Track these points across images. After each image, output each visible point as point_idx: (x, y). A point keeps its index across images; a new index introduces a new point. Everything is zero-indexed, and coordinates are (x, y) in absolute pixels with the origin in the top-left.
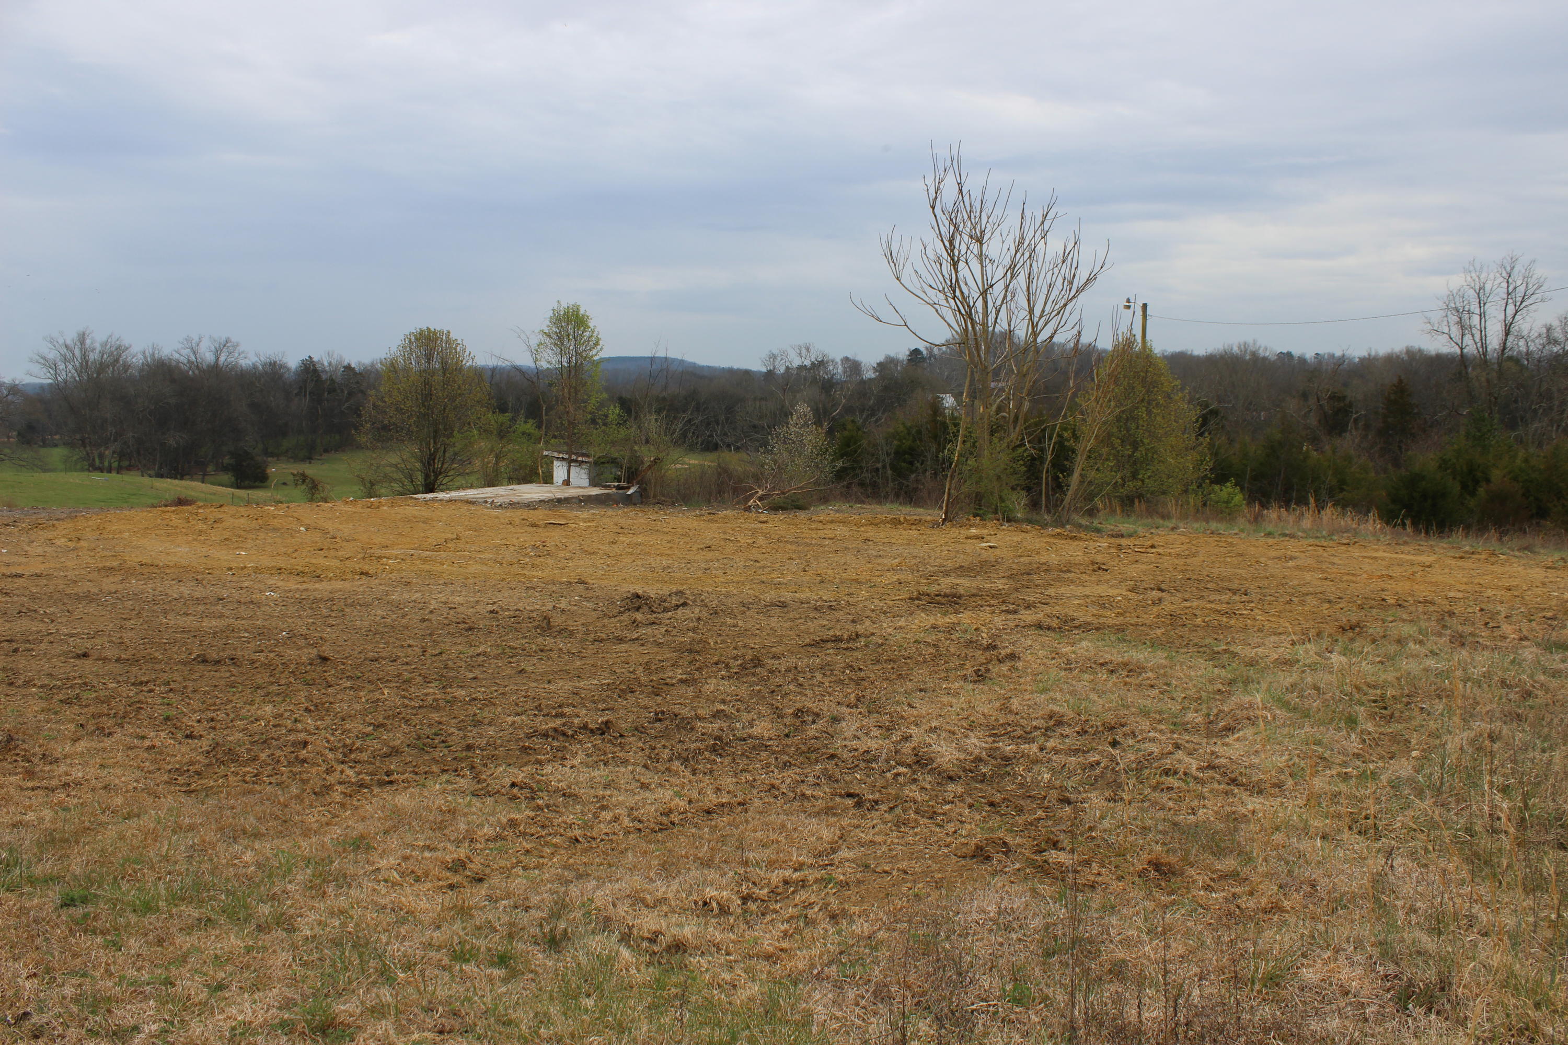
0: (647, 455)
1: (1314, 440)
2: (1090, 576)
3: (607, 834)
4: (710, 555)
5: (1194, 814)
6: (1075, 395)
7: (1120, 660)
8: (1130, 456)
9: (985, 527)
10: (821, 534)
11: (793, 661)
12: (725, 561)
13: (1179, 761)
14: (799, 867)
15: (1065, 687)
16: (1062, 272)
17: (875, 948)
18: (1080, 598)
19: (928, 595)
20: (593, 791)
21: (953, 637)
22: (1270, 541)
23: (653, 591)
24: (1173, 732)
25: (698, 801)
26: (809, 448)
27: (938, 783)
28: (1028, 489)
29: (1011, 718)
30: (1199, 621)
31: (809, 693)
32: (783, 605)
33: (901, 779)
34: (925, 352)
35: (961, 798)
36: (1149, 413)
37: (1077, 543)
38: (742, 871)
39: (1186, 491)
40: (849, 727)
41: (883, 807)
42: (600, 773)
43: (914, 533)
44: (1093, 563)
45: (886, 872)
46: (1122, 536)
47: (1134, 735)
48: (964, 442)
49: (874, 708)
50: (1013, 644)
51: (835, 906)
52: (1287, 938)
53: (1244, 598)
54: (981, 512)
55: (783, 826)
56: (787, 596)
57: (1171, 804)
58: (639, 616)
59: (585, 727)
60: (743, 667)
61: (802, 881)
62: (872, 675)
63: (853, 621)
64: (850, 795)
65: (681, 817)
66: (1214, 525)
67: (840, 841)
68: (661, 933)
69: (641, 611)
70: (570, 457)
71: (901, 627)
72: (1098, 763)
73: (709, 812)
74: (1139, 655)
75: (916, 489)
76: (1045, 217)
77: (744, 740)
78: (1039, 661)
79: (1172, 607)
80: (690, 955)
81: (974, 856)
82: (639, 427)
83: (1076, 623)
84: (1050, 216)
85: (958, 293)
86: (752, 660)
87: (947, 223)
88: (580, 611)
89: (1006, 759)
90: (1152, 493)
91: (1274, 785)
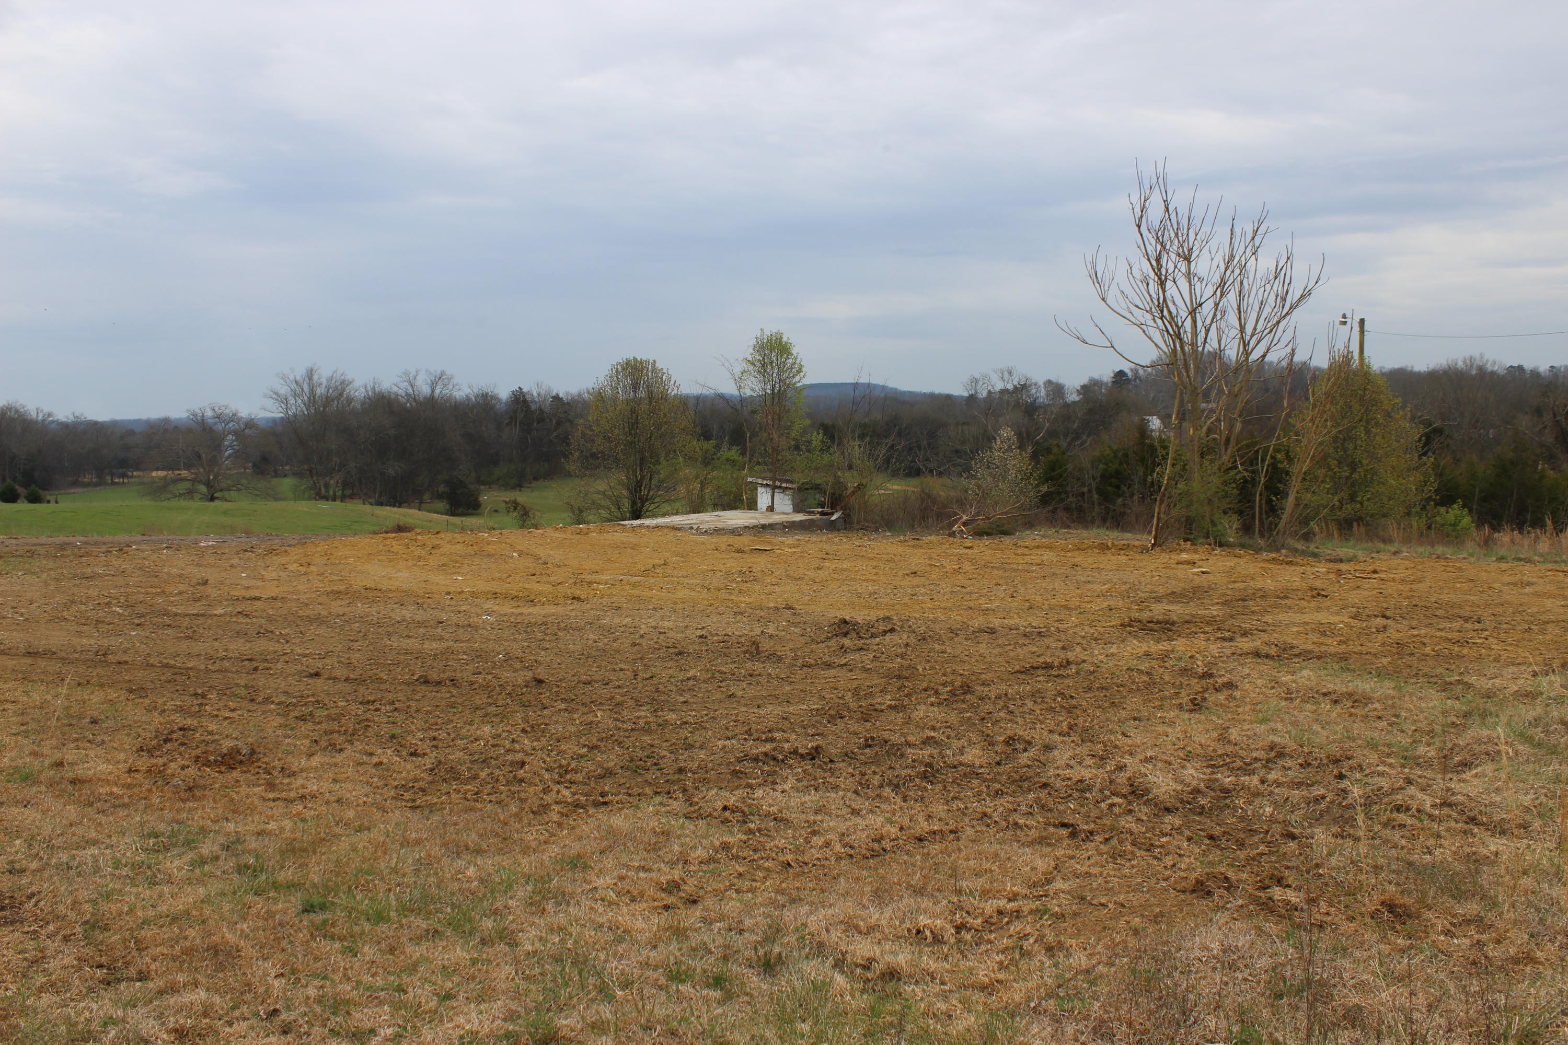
0: (851, 481)
1: (1551, 458)
2: (1309, 602)
3: (819, 859)
4: (916, 581)
5: (1430, 854)
6: (1288, 415)
7: (1345, 690)
8: (1347, 478)
9: (1196, 552)
10: (1027, 559)
11: (1003, 688)
12: (932, 587)
13: (1412, 797)
14: (1013, 898)
15: (1286, 717)
16: (1275, 288)
17: (1092, 983)
18: (1299, 625)
19: (1140, 621)
20: (804, 816)
21: (1167, 664)
22: (1504, 566)
23: (860, 616)
24: (1403, 766)
25: (909, 828)
26: (1013, 472)
27: (1155, 815)
28: (1240, 513)
29: (1229, 748)
30: (1428, 650)
31: (1020, 720)
32: (992, 631)
33: (1116, 810)
34: (1130, 374)
35: (1179, 830)
36: (1368, 432)
37: (1293, 568)
38: (955, 899)
39: (1409, 514)
40: (1061, 756)
41: (1098, 838)
42: (811, 798)
43: (1123, 558)
44: (1312, 589)
45: (1102, 905)
46: (1341, 561)
47: (1360, 768)
48: (1173, 465)
49: (1087, 737)
50: (1230, 672)
51: (1050, 938)
52: (1542, 993)
53: (1477, 626)
54: (1192, 536)
55: (996, 855)
56: (996, 622)
57: (1403, 842)
58: (847, 642)
59: (795, 752)
60: (952, 693)
61: (1017, 911)
62: (1084, 703)
63: (1063, 648)
64: (1064, 825)
65: (892, 843)
66: (1440, 549)
67: (1055, 872)
68: (874, 959)
69: (849, 636)
70: (774, 483)
71: (1112, 655)
72: (1323, 797)
73: (920, 840)
74: (1364, 685)
75: (1123, 514)
76: (1255, 232)
77: (955, 767)
78: (1257, 690)
79: (1398, 636)
80: (905, 983)
81: (1194, 891)
82: (843, 453)
83: (1296, 651)
84: (1262, 230)
85: (1166, 313)
86: (961, 687)
87: (1153, 242)
88: (789, 636)
89: (1226, 791)
90: (1372, 516)
91: (1520, 826)
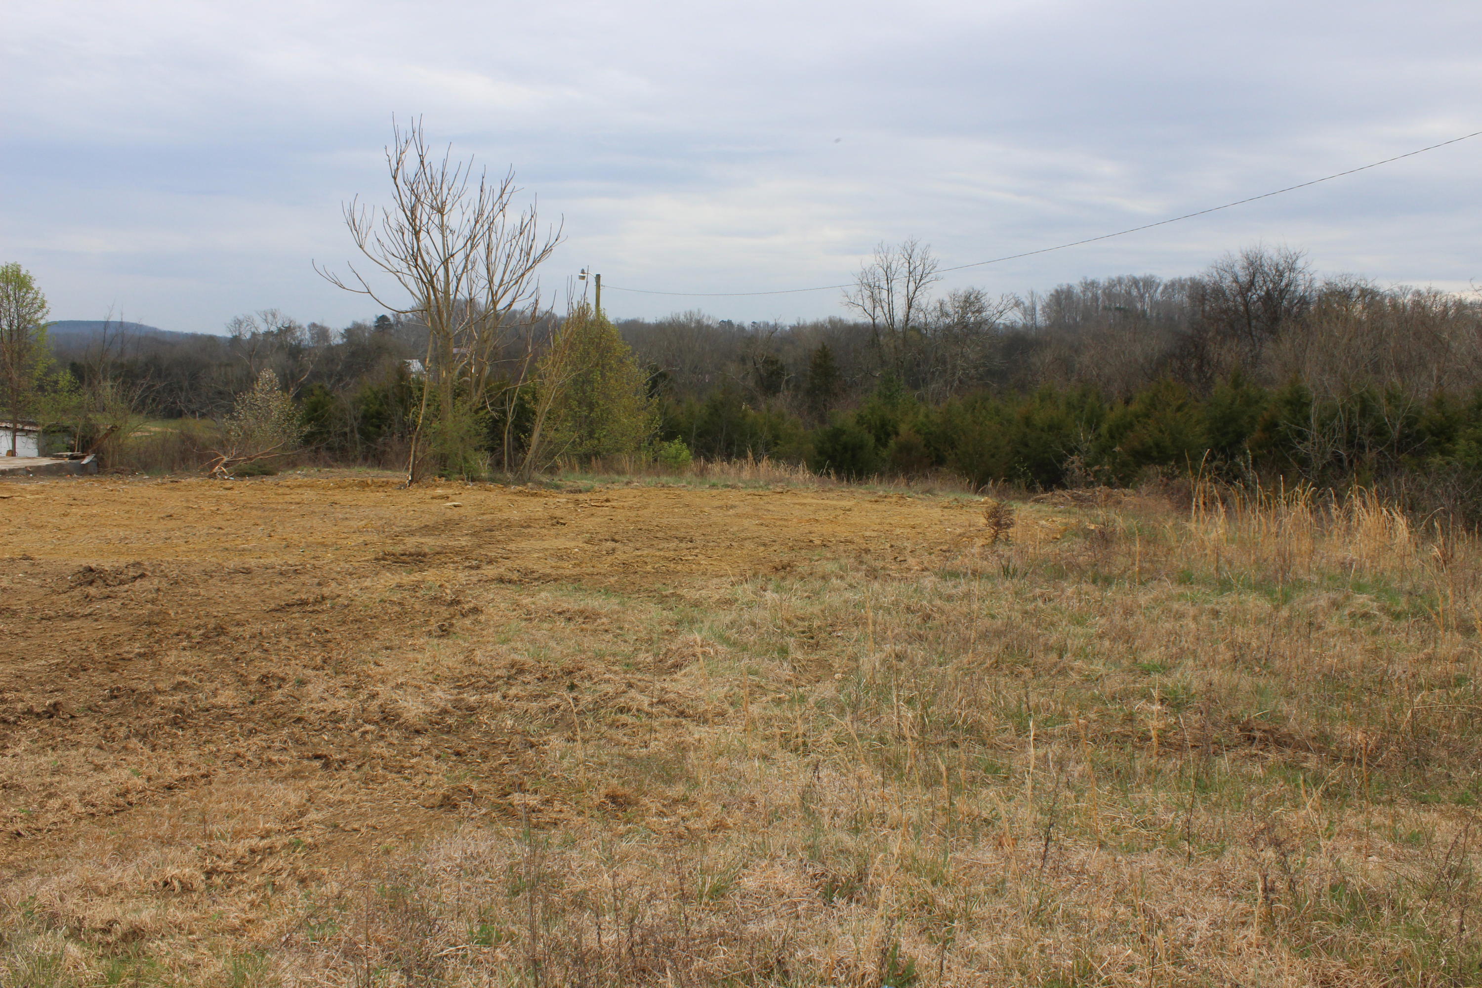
0: (103, 422)
1: (752, 400)
2: (549, 530)
3: (55, 823)
4: (171, 524)
5: (646, 747)
6: (534, 360)
7: (576, 608)
8: (586, 417)
9: (450, 487)
10: (288, 498)
11: (257, 627)
12: (188, 530)
13: (632, 699)
14: (267, 834)
15: (526, 636)
16: (520, 243)
17: (343, 908)
18: (539, 551)
19: (393, 555)
20: (38, 779)
21: (418, 594)
22: (714, 492)
23: (107, 564)
24: (626, 672)
25: (158, 777)
26: (275, 414)
27: (406, 738)
28: (492, 450)
29: (475, 669)
30: (649, 568)
31: (274, 658)
32: (248, 571)
33: (369, 737)
34: (392, 319)
35: (428, 750)
36: (603, 376)
37: (538, 499)
38: (205, 845)
39: (638, 448)
40: (315, 689)
41: (351, 766)
42: (48, 759)
43: (381, 495)
44: (552, 518)
45: (355, 830)
46: (580, 491)
47: (590, 677)
48: (428, 405)
49: (341, 669)
50: (476, 598)
51: (303, 869)
52: (730, 853)
53: (690, 545)
54: (446, 473)
55: (249, 794)
56: (251, 562)
57: (625, 739)
58: (92, 591)
59: (30, 711)
60: (206, 636)
61: (270, 848)
62: (339, 636)
63: (319, 584)
64: (317, 757)
65: (139, 796)
66: (664, 479)
67: (309, 804)
68: (115, 922)
69: (95, 585)
70: (15, 425)
71: (367, 588)
72: (558, 707)
73: (170, 788)
74: (594, 603)
75: (384, 453)
76: (503, 191)
77: (208, 710)
78: (500, 613)
79: (625, 556)
80: (150, 940)
81: (441, 806)
82: (94, 394)
83: (536, 575)
84: (508, 190)
85: (420, 261)
86: (215, 629)
87: (408, 193)
88: (25, 589)
89: (471, 709)
90: (608, 451)
91: (718, 715)
